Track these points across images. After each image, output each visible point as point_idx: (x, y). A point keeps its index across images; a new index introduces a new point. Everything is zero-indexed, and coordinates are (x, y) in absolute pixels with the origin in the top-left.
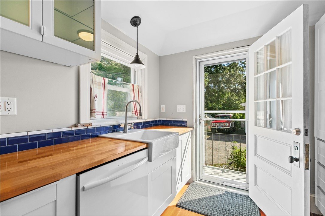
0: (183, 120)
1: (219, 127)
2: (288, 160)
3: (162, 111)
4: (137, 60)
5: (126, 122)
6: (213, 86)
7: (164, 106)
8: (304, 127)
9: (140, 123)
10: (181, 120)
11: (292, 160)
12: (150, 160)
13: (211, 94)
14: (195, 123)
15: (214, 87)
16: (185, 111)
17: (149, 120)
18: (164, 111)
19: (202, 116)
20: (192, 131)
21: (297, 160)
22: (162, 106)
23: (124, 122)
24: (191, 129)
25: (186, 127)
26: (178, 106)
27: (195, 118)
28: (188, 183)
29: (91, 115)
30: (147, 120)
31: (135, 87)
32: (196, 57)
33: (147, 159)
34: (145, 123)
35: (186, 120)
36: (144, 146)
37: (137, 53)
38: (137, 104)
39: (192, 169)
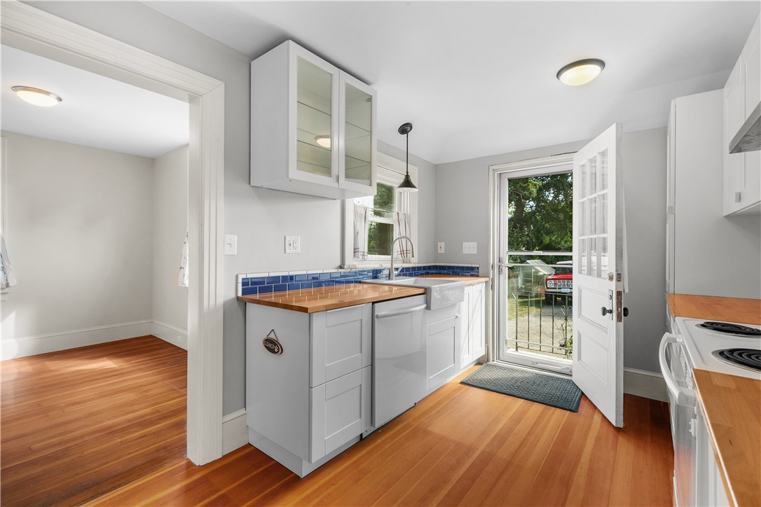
0: (473, 266)
1: (563, 290)
2: (600, 312)
3: (439, 252)
4: (407, 183)
5: (392, 265)
6: (552, 195)
7: (442, 244)
8: (617, 271)
9: (408, 269)
10: (470, 265)
11: (605, 311)
12: (428, 308)
13: (548, 214)
14: (491, 271)
15: (556, 196)
16: (475, 252)
17: (420, 265)
18: (442, 251)
19: (504, 261)
20: (486, 282)
21: (611, 312)
22: (439, 243)
23: (389, 266)
24: (484, 279)
25: (478, 276)
26: (464, 243)
27: (491, 263)
28: (479, 363)
29: (355, 256)
30: (417, 265)
31: (401, 217)
32: (494, 167)
33: (425, 306)
34: (413, 268)
35: (478, 266)
36: (421, 291)
37: (407, 172)
38: (408, 241)
39: (487, 342)
